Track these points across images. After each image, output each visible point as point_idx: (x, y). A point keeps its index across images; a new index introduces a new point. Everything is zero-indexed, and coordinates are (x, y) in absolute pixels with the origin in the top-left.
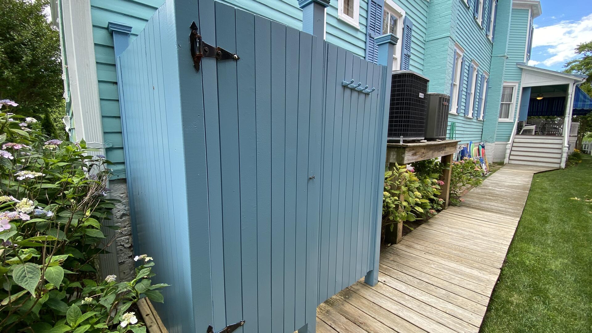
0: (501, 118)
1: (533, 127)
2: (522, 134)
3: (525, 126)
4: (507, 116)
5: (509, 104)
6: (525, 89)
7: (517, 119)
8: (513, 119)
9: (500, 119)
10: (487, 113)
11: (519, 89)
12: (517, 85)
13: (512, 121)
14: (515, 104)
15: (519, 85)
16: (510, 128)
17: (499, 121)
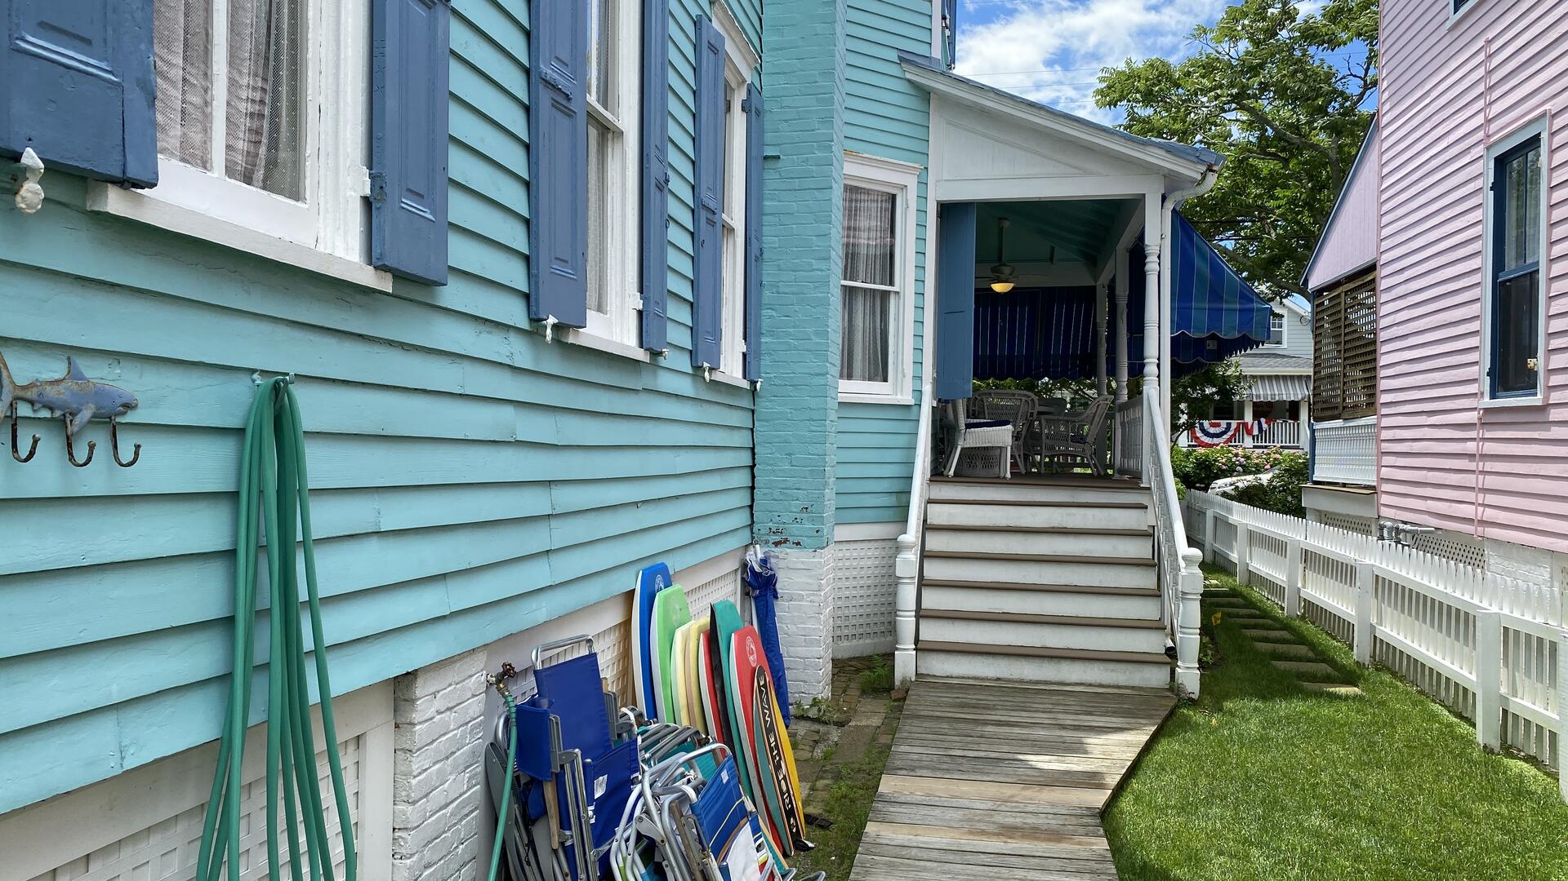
0: (850, 377)
1: (1002, 436)
2: (961, 477)
3: (968, 426)
4: (879, 370)
5: (885, 295)
6: (949, 212)
7: (927, 388)
8: (909, 384)
9: (845, 385)
10: (771, 333)
11: (922, 211)
12: (911, 182)
13: (907, 398)
14: (910, 299)
15: (923, 184)
16: (902, 441)
17: (842, 398)
